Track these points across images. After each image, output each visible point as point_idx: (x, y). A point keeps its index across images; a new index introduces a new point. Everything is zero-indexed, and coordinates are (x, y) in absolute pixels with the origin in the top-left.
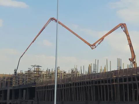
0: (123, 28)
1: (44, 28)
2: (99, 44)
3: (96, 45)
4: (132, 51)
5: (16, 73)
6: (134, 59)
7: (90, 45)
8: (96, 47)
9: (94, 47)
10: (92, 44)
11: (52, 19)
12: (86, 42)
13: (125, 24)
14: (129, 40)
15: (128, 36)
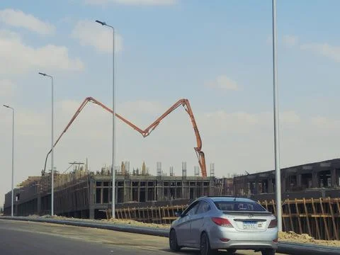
2: (153, 129)
3: (149, 132)
7: (141, 131)
8: (149, 135)
10: (143, 129)
11: (89, 99)
13: (187, 100)
14: (194, 122)
15: (192, 116)
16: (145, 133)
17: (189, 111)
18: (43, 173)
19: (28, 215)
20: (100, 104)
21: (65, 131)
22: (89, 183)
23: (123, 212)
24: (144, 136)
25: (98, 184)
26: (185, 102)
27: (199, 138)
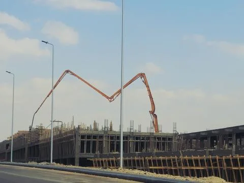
0: (143, 78)
2: (117, 96)
3: (114, 98)
5: (30, 129)
6: (154, 111)
7: (108, 98)
8: (114, 100)
9: (112, 99)
10: (110, 96)
11: (67, 71)
13: (144, 74)
14: (149, 91)
15: (148, 87)
16: (111, 99)
17: (145, 82)
19: (28, 162)
20: (76, 75)
21: (48, 96)
22: (75, 136)
23: (109, 161)
24: (110, 101)
25: (83, 137)
26: (142, 75)
27: (153, 104)
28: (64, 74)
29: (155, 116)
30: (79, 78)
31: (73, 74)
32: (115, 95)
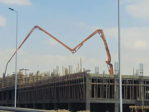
0: (100, 34)
1: (29, 35)
2: (79, 48)
3: (76, 50)
4: (108, 54)
6: (110, 61)
7: (70, 49)
8: (76, 52)
9: (75, 51)
11: (36, 27)
12: (67, 47)
13: (102, 30)
14: (106, 44)
15: (105, 41)
16: (73, 50)
17: (103, 37)
18: (4, 75)
26: (100, 31)
27: (109, 55)
28: (33, 29)
29: (111, 66)
30: (46, 32)
31: (41, 29)
32: (76, 47)
